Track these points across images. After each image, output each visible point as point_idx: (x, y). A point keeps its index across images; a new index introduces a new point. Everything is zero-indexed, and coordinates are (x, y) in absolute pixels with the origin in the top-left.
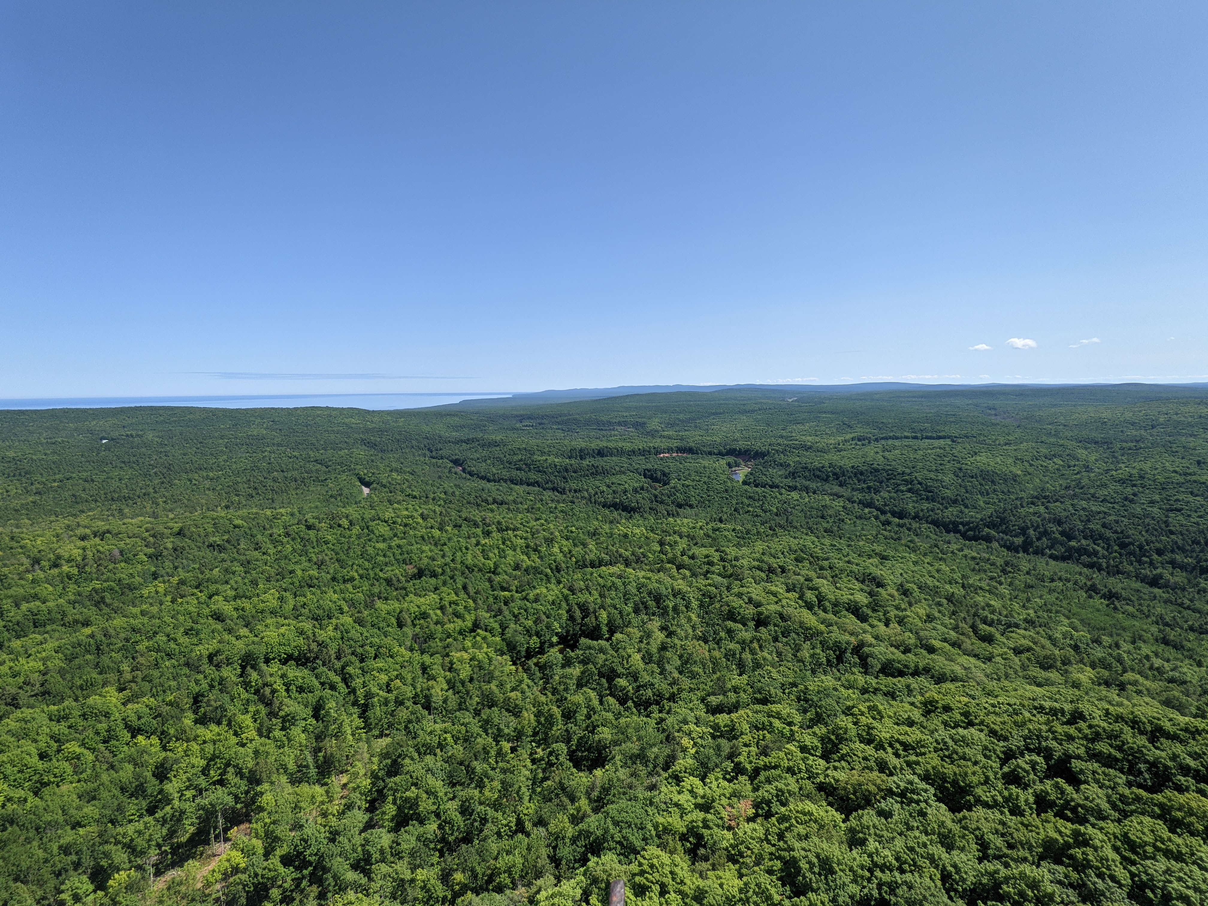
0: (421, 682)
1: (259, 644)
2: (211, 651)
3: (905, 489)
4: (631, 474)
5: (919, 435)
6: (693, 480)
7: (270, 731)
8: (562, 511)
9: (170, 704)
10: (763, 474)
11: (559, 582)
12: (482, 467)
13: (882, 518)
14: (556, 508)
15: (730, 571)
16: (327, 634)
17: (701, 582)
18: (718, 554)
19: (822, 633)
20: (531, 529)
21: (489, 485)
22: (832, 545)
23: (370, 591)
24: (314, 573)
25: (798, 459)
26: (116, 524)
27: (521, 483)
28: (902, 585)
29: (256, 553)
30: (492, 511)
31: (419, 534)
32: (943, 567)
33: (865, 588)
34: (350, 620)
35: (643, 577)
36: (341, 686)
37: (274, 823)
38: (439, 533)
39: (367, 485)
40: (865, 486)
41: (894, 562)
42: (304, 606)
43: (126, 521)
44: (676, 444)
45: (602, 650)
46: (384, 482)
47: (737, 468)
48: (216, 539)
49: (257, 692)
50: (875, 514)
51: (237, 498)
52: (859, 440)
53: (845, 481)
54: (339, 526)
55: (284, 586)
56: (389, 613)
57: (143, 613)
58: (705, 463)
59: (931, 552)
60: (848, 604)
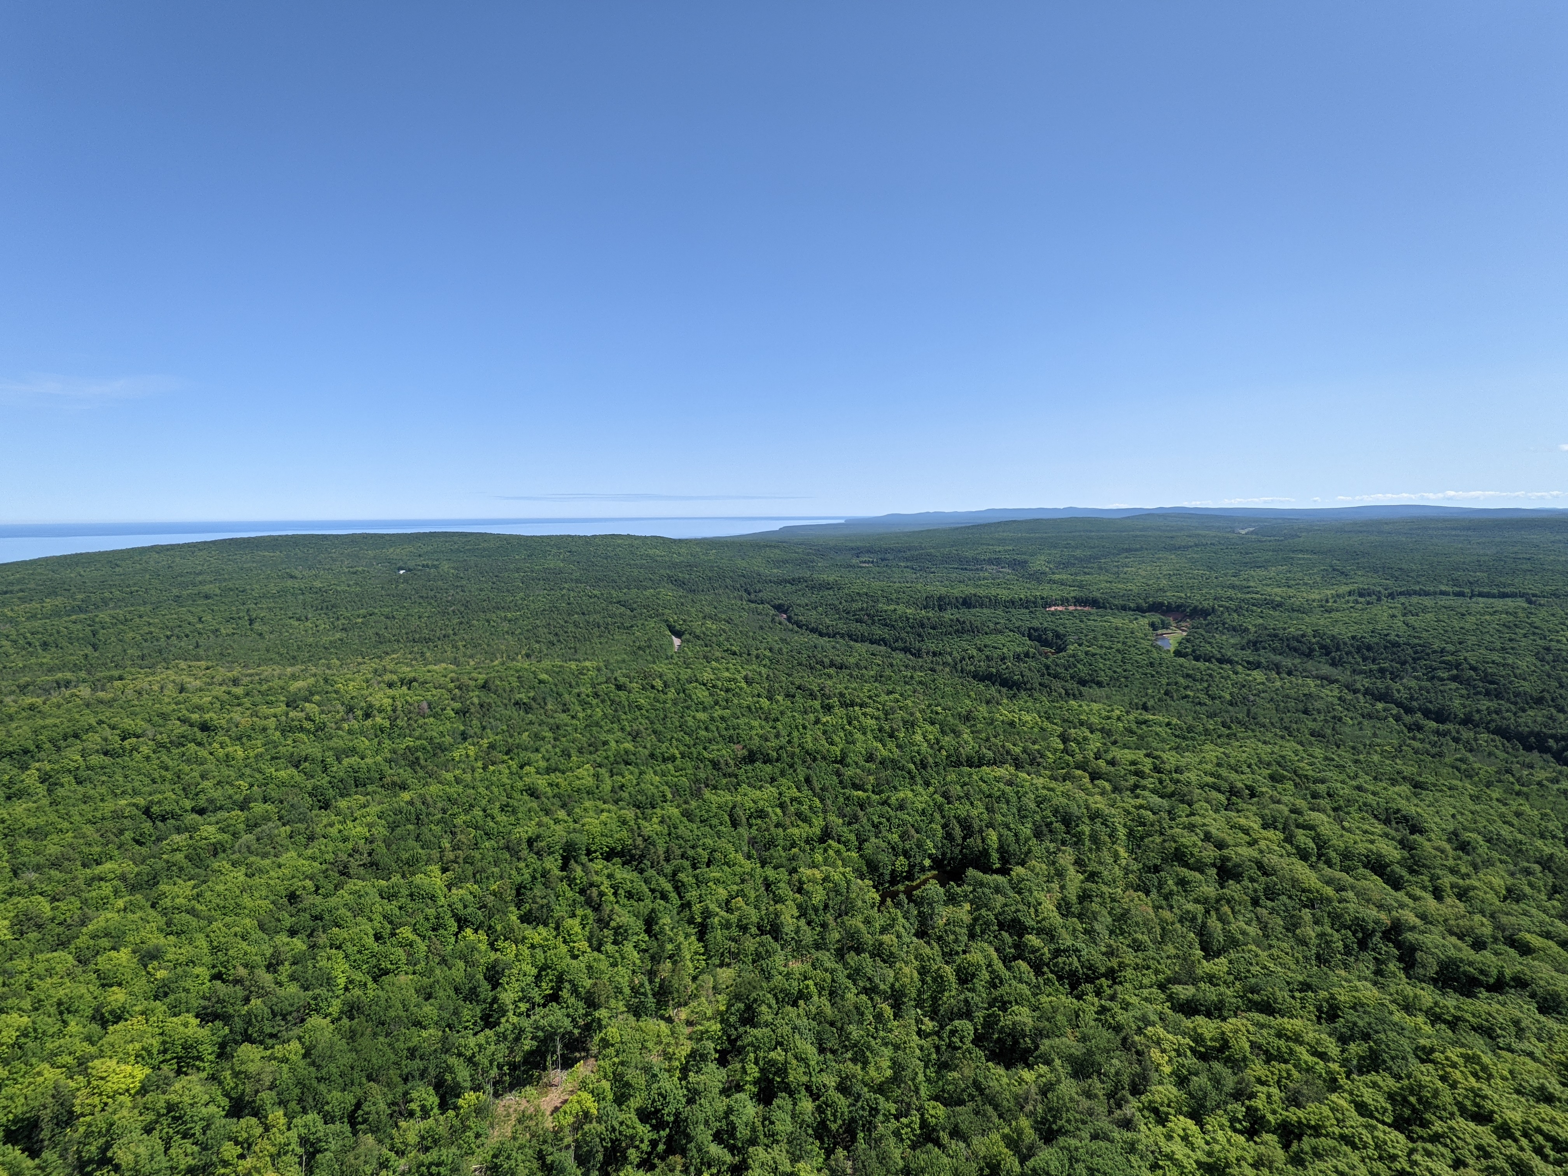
0: (767, 905)
1: (581, 832)
2: (530, 834)
3: (1445, 675)
4: (1011, 634)
5: (1467, 590)
6: (1101, 647)
7: (600, 944)
8: (920, 682)
9: (494, 894)
10: (1206, 642)
11: (927, 784)
12: (812, 617)
13: (1408, 719)
14: (912, 677)
15: (1171, 788)
16: (652, 827)
17: (1130, 802)
18: (1149, 761)
19: (1329, 900)
20: (884, 705)
21: (823, 641)
22: (1326, 758)
23: (695, 775)
24: (629, 746)
25: (1261, 621)
26: (419, 671)
27: (862, 639)
28: (1455, 833)
29: (564, 716)
30: (830, 677)
31: (745, 704)
32: (1526, 808)
33: (1393, 833)
34: (676, 812)
35: (1044, 788)
36: (673, 895)
37: (622, 1063)
38: (768, 703)
39: (678, 634)
40: (1375, 667)
41: (1438, 794)
42: (622, 787)
43: (430, 667)
44: (1074, 593)
45: (997, 890)
46: (698, 632)
47: (1164, 631)
48: (522, 696)
49: (582, 892)
50: (1394, 712)
51: (537, 646)
52: (1361, 595)
53: (1341, 658)
54: (653, 687)
55: (599, 760)
56: (720, 807)
57: (458, 781)
58: (1117, 622)
59: (1499, 781)
60: (1367, 857)
